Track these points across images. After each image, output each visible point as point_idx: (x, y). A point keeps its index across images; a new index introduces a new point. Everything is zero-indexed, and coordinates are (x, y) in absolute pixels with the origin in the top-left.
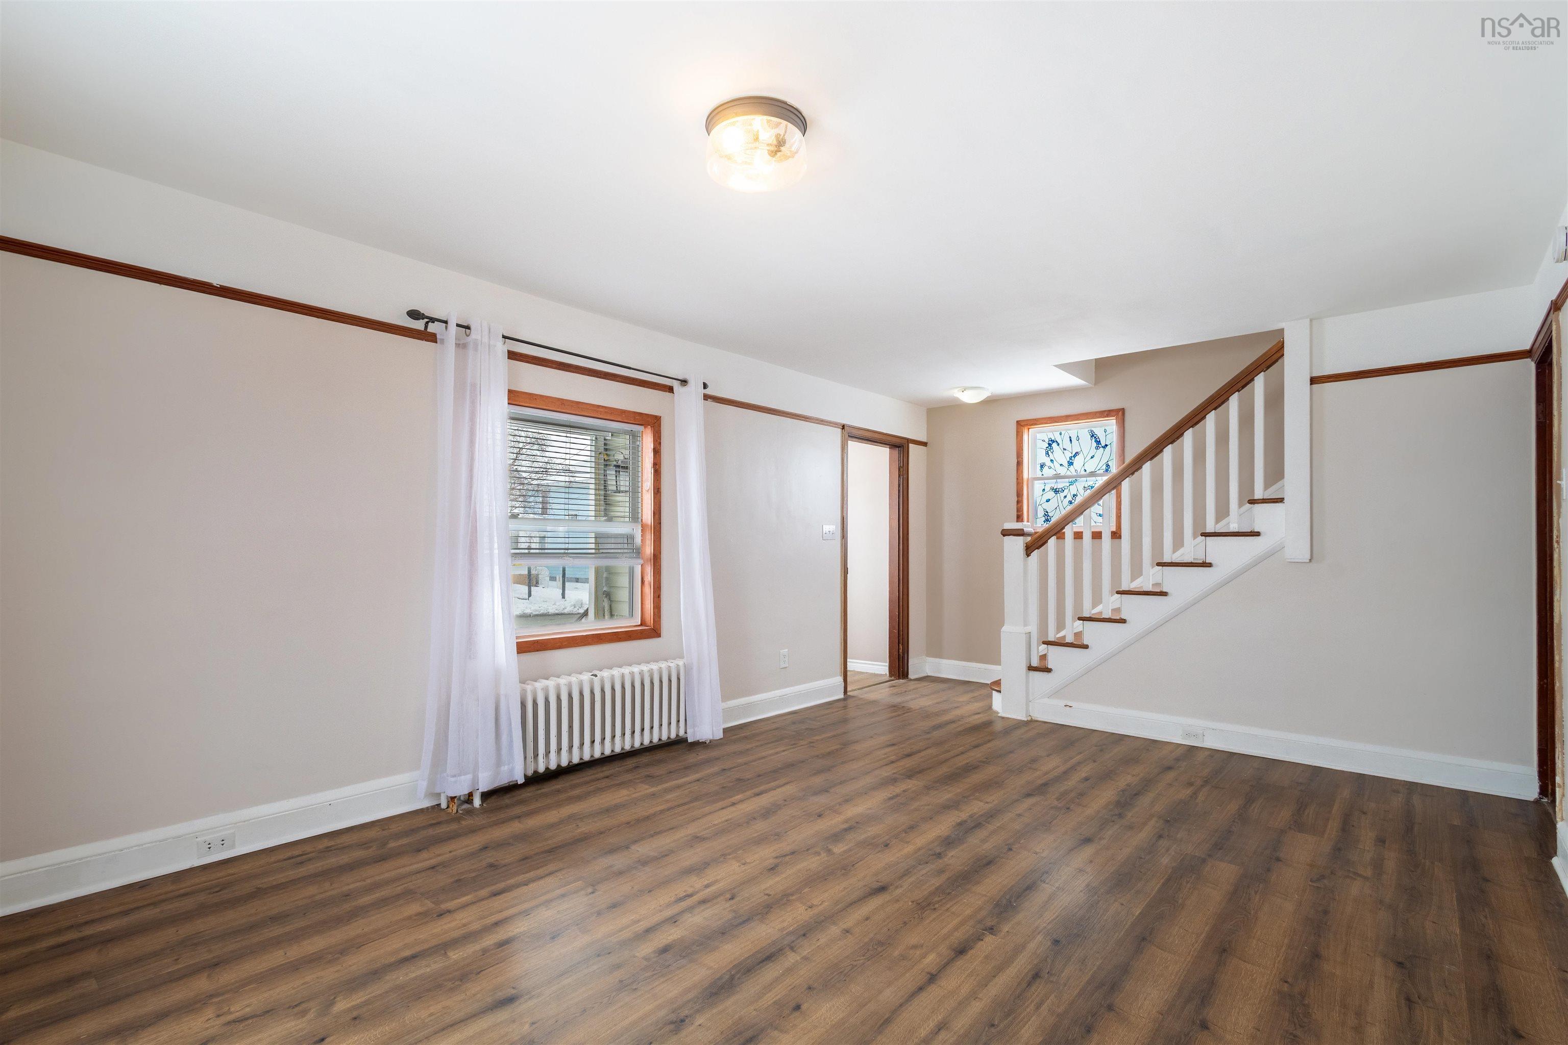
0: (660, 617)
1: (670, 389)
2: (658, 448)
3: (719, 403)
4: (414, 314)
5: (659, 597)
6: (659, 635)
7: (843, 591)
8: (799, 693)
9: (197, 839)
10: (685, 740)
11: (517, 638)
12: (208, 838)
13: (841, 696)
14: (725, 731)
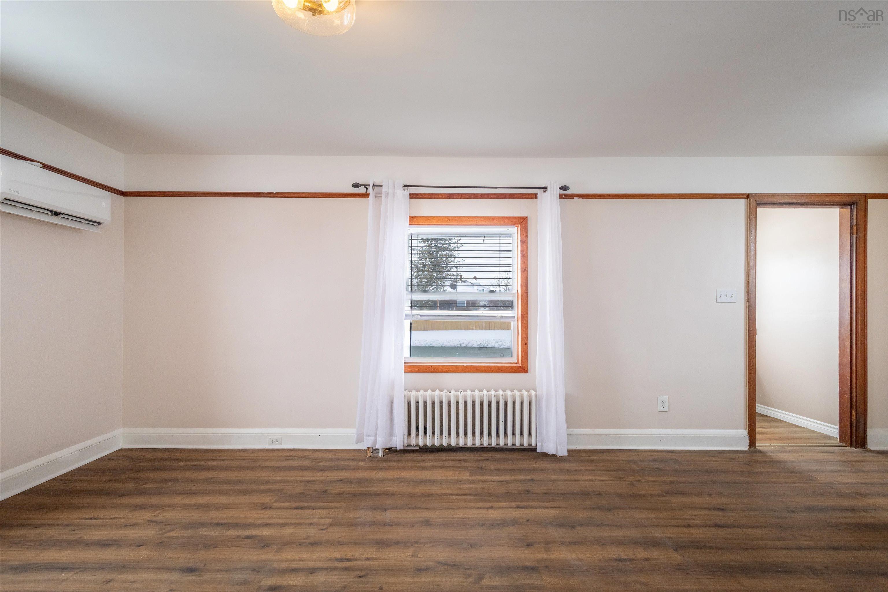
0: (527, 358)
1: (535, 196)
2: (525, 239)
3: (585, 198)
4: (356, 185)
5: (526, 344)
6: (526, 371)
7: (748, 350)
8: (683, 436)
9: (268, 437)
10: (534, 450)
11: (405, 363)
12: (272, 437)
13: (745, 447)
14: (569, 451)
